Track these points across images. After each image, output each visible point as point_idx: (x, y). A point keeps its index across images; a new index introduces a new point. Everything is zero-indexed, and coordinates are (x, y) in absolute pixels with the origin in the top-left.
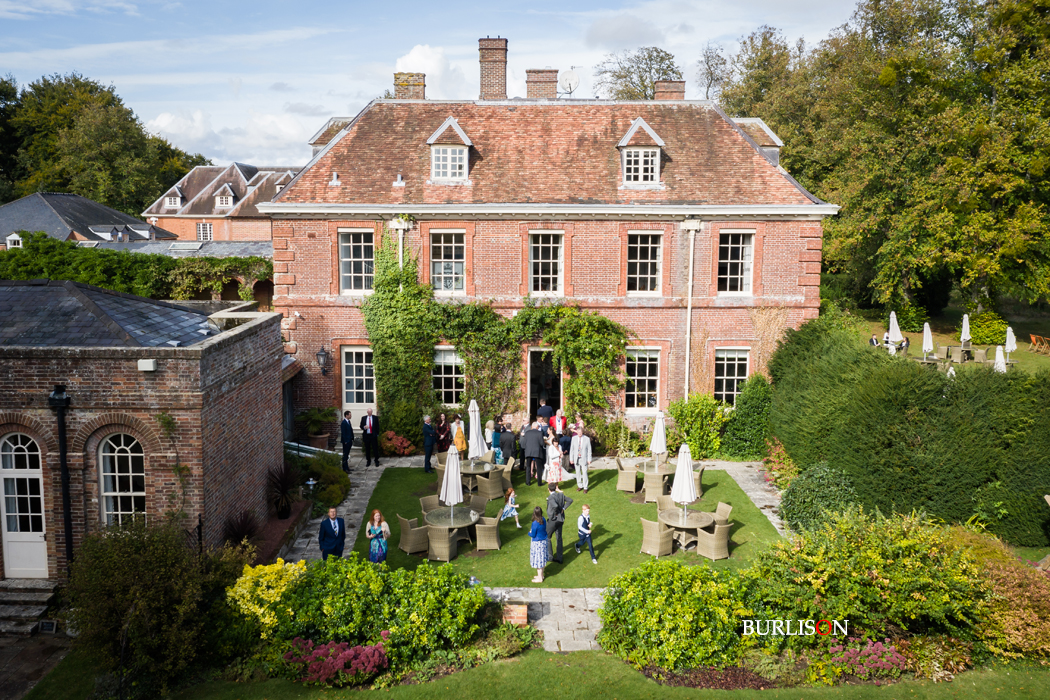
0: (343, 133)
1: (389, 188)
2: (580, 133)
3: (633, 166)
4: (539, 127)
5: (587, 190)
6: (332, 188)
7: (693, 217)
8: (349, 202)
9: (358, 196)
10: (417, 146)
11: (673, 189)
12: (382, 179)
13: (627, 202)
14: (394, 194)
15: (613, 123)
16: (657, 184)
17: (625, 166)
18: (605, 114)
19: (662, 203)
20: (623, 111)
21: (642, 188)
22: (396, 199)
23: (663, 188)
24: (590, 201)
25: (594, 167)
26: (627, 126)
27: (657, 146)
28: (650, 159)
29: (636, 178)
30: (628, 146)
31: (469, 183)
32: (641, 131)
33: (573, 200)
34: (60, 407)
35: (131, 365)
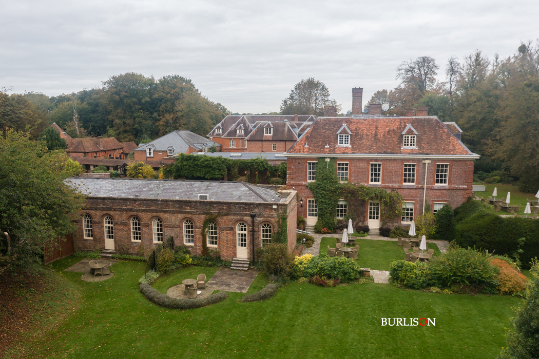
0: (308, 129)
1: (324, 148)
2: (388, 129)
3: (406, 141)
4: (375, 126)
5: (390, 149)
6: (306, 148)
7: (427, 159)
8: (311, 153)
9: (315, 151)
10: (333, 133)
11: (421, 149)
12: (322, 145)
13: (404, 153)
14: (326, 150)
15: (400, 125)
16: (415, 147)
17: (404, 141)
18: (398, 122)
19: (416, 154)
20: (404, 120)
21: (410, 148)
22: (326, 152)
23: (417, 148)
24: (391, 153)
25: (393, 141)
26: (405, 126)
27: (415, 134)
28: (413, 138)
29: (408, 145)
30: (405, 134)
31: (350, 146)
32: (410, 129)
33: (385, 153)
34: (253, 217)
35: (271, 207)
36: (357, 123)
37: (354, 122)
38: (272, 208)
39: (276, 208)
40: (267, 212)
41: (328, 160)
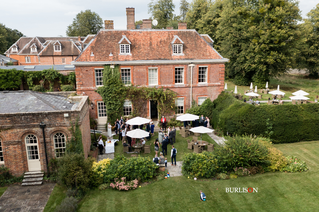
1: (108, 57)
10: (115, 44)
14: (110, 58)
22: (111, 60)
34: (43, 127)
35: (62, 115)
36: (135, 35)
37: (132, 34)
38: (63, 117)
39: (68, 116)
40: (59, 121)
41: (112, 67)
